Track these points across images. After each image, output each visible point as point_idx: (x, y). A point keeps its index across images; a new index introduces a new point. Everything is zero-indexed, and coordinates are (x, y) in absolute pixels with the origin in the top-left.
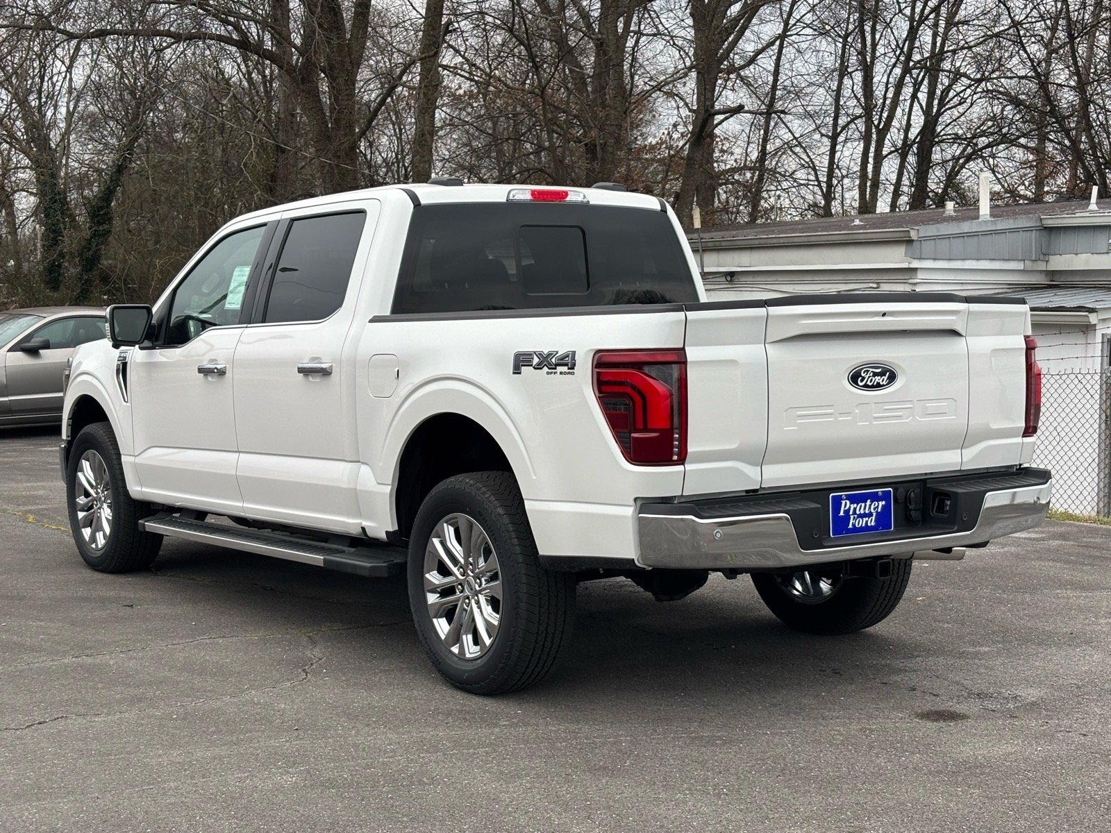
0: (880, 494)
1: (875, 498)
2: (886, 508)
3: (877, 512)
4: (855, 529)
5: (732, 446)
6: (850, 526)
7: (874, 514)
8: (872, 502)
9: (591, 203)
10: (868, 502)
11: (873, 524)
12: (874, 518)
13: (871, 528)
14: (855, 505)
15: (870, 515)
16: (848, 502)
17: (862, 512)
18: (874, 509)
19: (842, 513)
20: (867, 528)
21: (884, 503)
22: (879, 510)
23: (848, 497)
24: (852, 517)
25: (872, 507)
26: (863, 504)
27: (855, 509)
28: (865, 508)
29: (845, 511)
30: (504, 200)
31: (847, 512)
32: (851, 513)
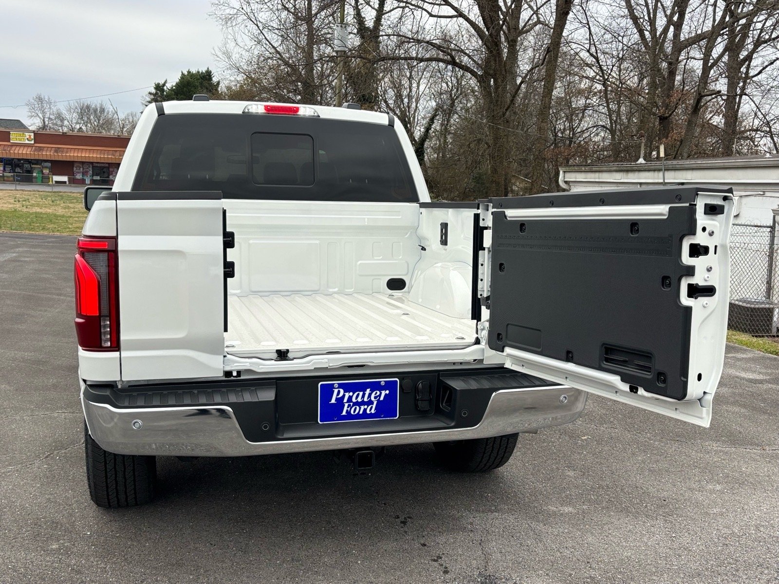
0: (383, 384)
1: (375, 387)
2: (391, 398)
3: (378, 401)
4: (349, 416)
5: (180, 335)
6: (344, 413)
7: (375, 403)
8: (372, 391)
9: (322, 117)
10: (368, 391)
11: (373, 411)
12: (374, 406)
13: (371, 416)
14: (351, 394)
15: (370, 403)
16: (342, 391)
17: (359, 400)
18: (375, 398)
19: (333, 401)
20: (365, 415)
21: (387, 392)
22: (382, 399)
23: (340, 386)
24: (346, 405)
25: (373, 395)
26: (361, 393)
27: (350, 398)
28: (363, 396)
29: (337, 399)
30: (241, 112)
31: (340, 400)
32: (345, 400)
